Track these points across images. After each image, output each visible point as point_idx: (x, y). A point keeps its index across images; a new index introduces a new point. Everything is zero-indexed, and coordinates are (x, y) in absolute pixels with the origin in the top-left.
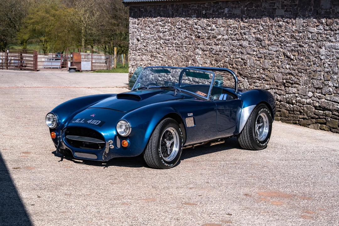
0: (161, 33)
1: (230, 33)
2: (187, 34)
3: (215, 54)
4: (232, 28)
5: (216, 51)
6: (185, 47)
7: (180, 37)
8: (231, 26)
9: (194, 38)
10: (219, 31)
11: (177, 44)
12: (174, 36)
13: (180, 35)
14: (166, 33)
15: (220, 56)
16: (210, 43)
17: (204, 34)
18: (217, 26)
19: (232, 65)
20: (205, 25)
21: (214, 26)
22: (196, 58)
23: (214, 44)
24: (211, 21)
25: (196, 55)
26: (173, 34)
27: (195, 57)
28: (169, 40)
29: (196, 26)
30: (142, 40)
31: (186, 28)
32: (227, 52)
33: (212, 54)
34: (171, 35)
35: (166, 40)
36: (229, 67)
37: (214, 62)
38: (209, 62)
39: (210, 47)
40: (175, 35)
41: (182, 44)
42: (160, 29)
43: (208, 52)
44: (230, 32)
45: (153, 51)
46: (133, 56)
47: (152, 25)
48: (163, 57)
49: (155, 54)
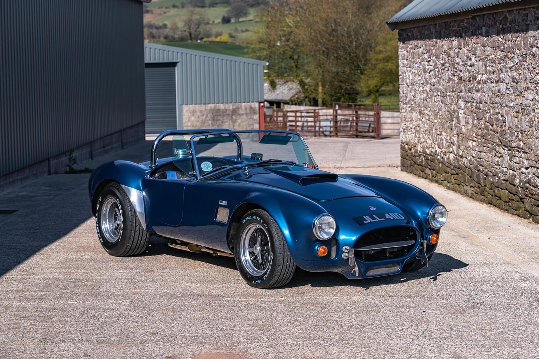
1: (489, 71)
2: (450, 74)
3: (476, 108)
4: (490, 62)
5: (477, 103)
6: (449, 96)
7: (443, 80)
8: (489, 59)
9: (456, 79)
10: (478, 68)
11: (442, 91)
12: (438, 79)
13: (444, 76)
14: (431, 73)
15: (481, 110)
16: (471, 89)
17: (465, 74)
18: (477, 59)
19: (492, 125)
20: (465, 58)
21: (473, 58)
23: (475, 91)
24: (470, 51)
25: (459, 110)
27: (458, 113)
28: (434, 86)
29: (457, 61)
30: (411, 87)
31: (449, 65)
32: (487, 103)
33: (474, 108)
34: (435, 76)
35: (432, 85)
37: (475, 121)
38: (471, 121)
39: (471, 95)
40: (439, 76)
41: (446, 92)
42: (426, 66)
43: (469, 104)
45: (421, 105)
46: (404, 114)
47: (419, 61)
48: (429, 113)
49: (422, 109)
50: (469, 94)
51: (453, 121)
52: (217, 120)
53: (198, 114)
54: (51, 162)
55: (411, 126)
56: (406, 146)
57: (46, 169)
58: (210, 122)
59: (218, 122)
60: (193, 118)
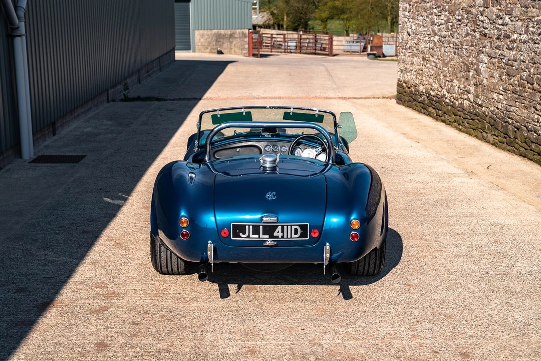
0: (436, 26)
1: (532, 32)
2: (469, 29)
3: (507, 65)
4: (535, 23)
5: (509, 60)
6: (466, 49)
7: (459, 34)
8: (533, 20)
9: (478, 35)
10: (515, 27)
11: (456, 43)
12: (452, 32)
13: (459, 31)
14: (442, 27)
15: (514, 68)
16: (500, 46)
17: (492, 32)
18: (513, 19)
19: (532, 84)
20: (494, 16)
21: (507, 18)
22: (480, 67)
23: (507, 48)
24: (503, 10)
25: (479, 63)
26: (450, 28)
27: (478, 66)
28: (445, 38)
29: (481, 18)
30: (413, 35)
31: (468, 21)
32: (525, 62)
33: (503, 64)
34: (447, 30)
35: (442, 37)
36: (527, 87)
37: (504, 77)
38: (497, 76)
39: (500, 52)
40: (453, 30)
41: (462, 45)
42: (435, 20)
43: (496, 60)
44: (531, 29)
45: (425, 52)
46: (403, 57)
47: (425, 14)
48: (437, 61)
49: (427, 56)
50: (497, 51)
51: (469, 72)
52: (219, 42)
53: (206, 37)
54: (109, 92)
55: (411, 68)
56: (404, 84)
57: (105, 98)
58: (214, 43)
59: (220, 43)
60: (202, 40)
